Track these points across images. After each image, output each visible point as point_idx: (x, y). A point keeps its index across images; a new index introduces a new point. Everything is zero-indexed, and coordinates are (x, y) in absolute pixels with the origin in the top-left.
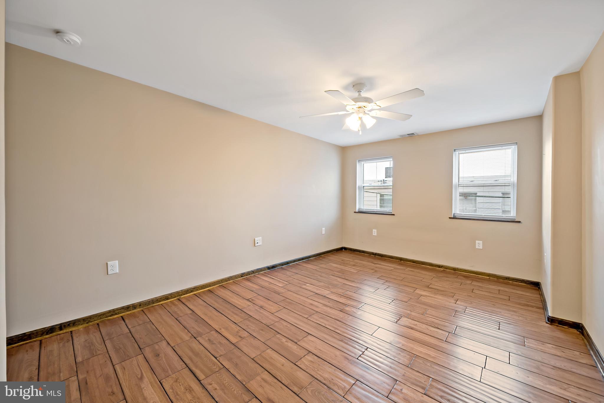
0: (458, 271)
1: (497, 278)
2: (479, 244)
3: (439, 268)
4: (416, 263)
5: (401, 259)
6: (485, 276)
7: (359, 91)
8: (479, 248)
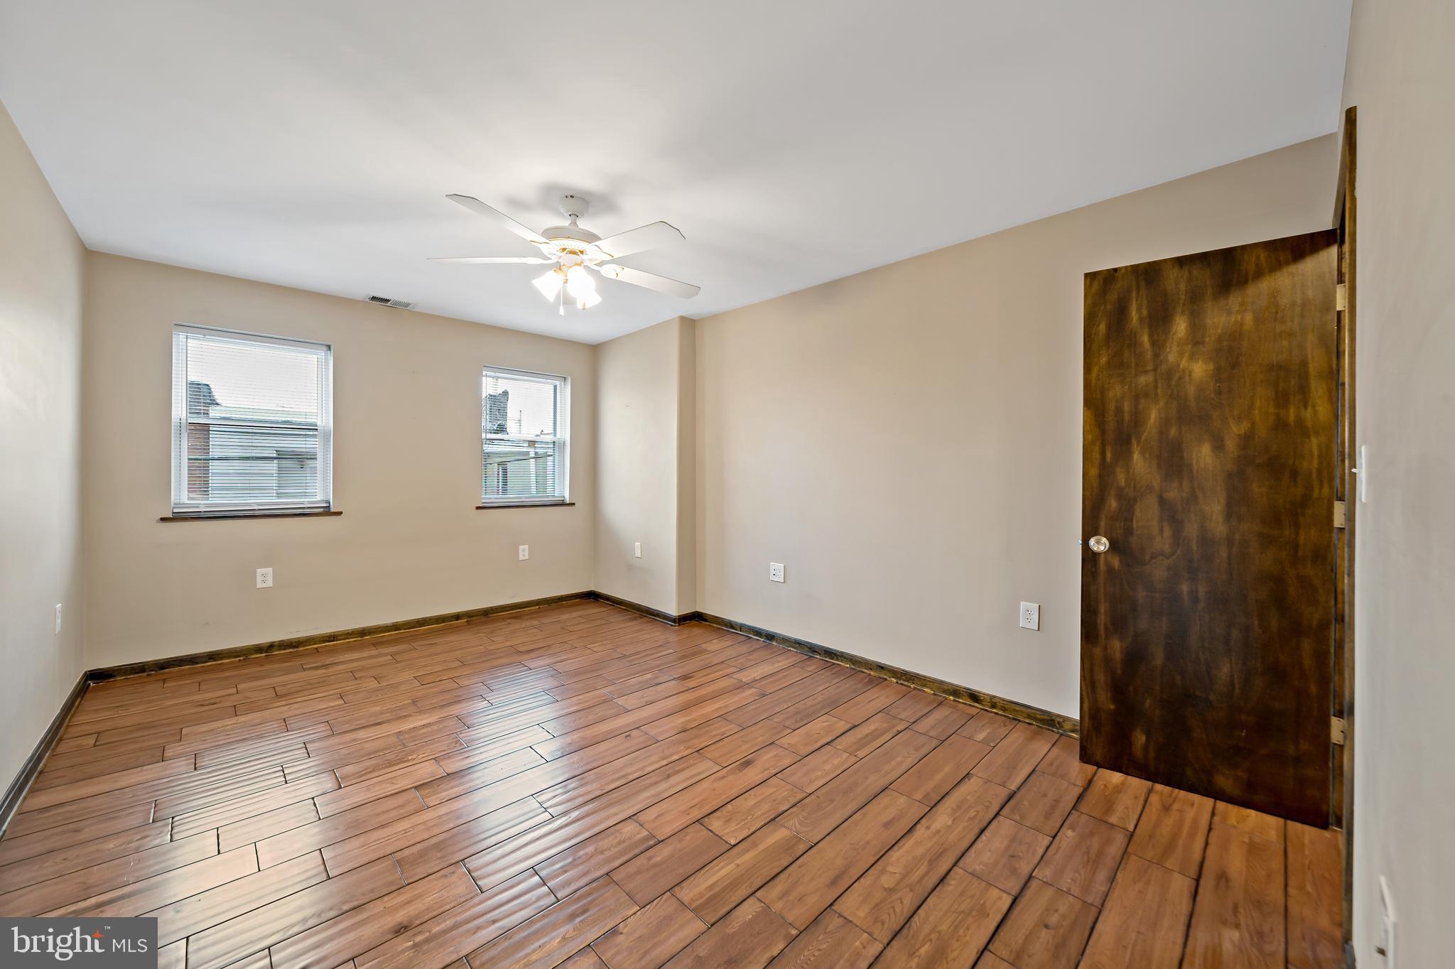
0: (493, 613)
1: (548, 604)
2: (524, 552)
3: (457, 620)
4: (405, 629)
5: (363, 633)
6: (532, 606)
7: (575, 215)
8: (524, 558)
